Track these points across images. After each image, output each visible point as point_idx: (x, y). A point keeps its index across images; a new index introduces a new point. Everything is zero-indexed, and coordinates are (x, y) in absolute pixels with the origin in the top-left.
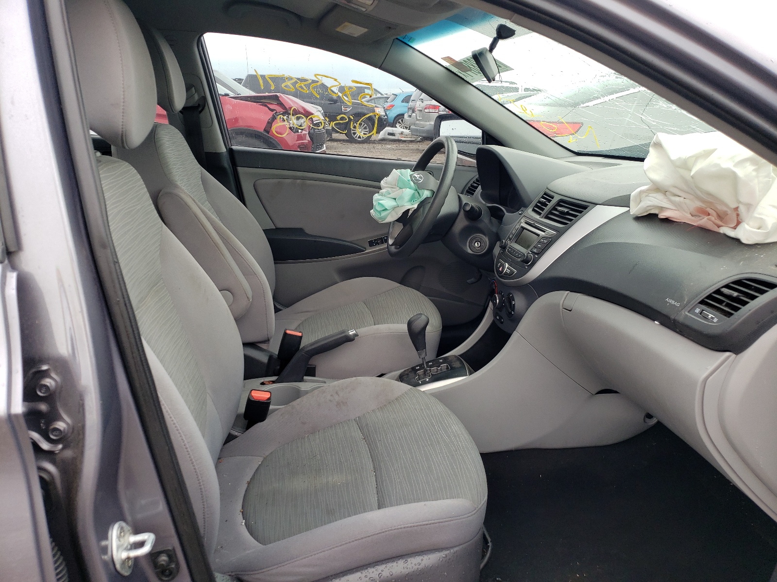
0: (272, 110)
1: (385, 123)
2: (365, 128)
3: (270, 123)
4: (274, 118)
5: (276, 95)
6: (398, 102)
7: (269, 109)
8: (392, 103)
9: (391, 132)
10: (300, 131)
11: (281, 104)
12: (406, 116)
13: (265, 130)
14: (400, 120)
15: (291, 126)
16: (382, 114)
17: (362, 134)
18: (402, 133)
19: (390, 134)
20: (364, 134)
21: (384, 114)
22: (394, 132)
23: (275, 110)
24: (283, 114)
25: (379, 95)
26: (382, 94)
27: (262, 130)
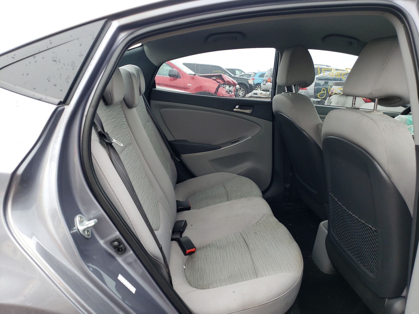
0: (218, 82)
1: (253, 88)
2: (243, 91)
3: (217, 89)
4: (219, 87)
5: (221, 75)
6: (257, 77)
7: (217, 81)
8: (253, 78)
9: (256, 93)
10: (230, 93)
11: (223, 79)
12: (262, 85)
13: (214, 93)
14: (257, 87)
15: (227, 90)
16: (252, 83)
17: (241, 94)
18: (261, 93)
19: (254, 94)
20: (242, 94)
21: (253, 83)
22: (257, 93)
23: (219, 82)
24: (223, 84)
25: (243, 73)
26: (245, 73)
27: (213, 93)
